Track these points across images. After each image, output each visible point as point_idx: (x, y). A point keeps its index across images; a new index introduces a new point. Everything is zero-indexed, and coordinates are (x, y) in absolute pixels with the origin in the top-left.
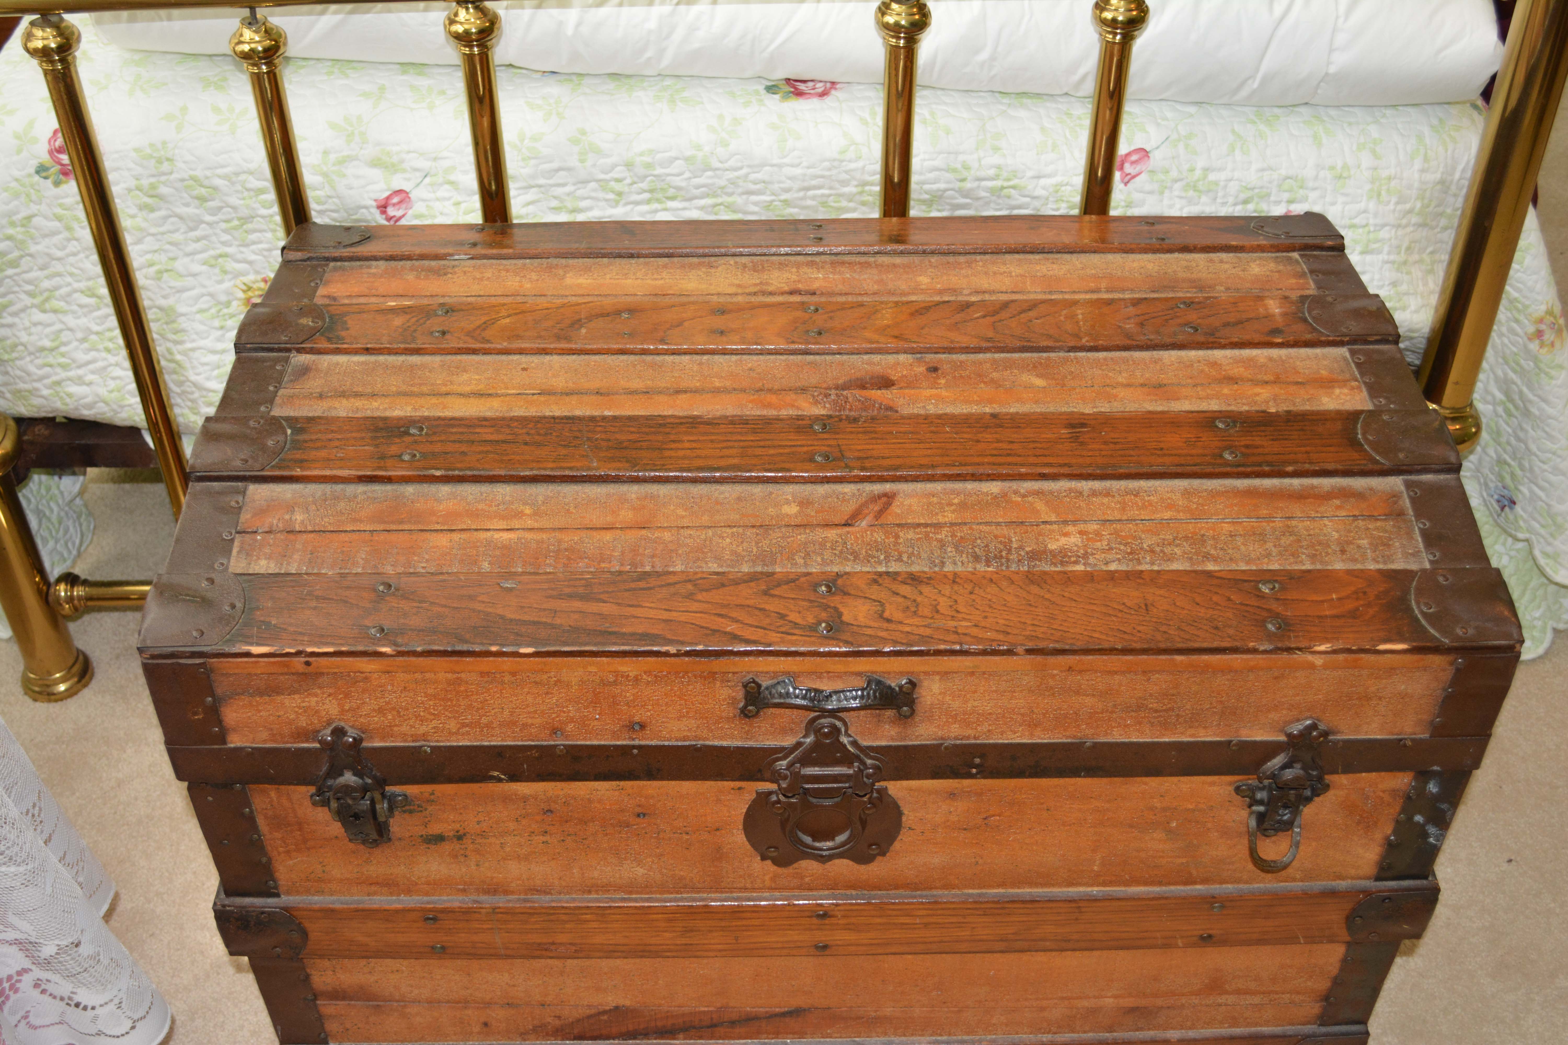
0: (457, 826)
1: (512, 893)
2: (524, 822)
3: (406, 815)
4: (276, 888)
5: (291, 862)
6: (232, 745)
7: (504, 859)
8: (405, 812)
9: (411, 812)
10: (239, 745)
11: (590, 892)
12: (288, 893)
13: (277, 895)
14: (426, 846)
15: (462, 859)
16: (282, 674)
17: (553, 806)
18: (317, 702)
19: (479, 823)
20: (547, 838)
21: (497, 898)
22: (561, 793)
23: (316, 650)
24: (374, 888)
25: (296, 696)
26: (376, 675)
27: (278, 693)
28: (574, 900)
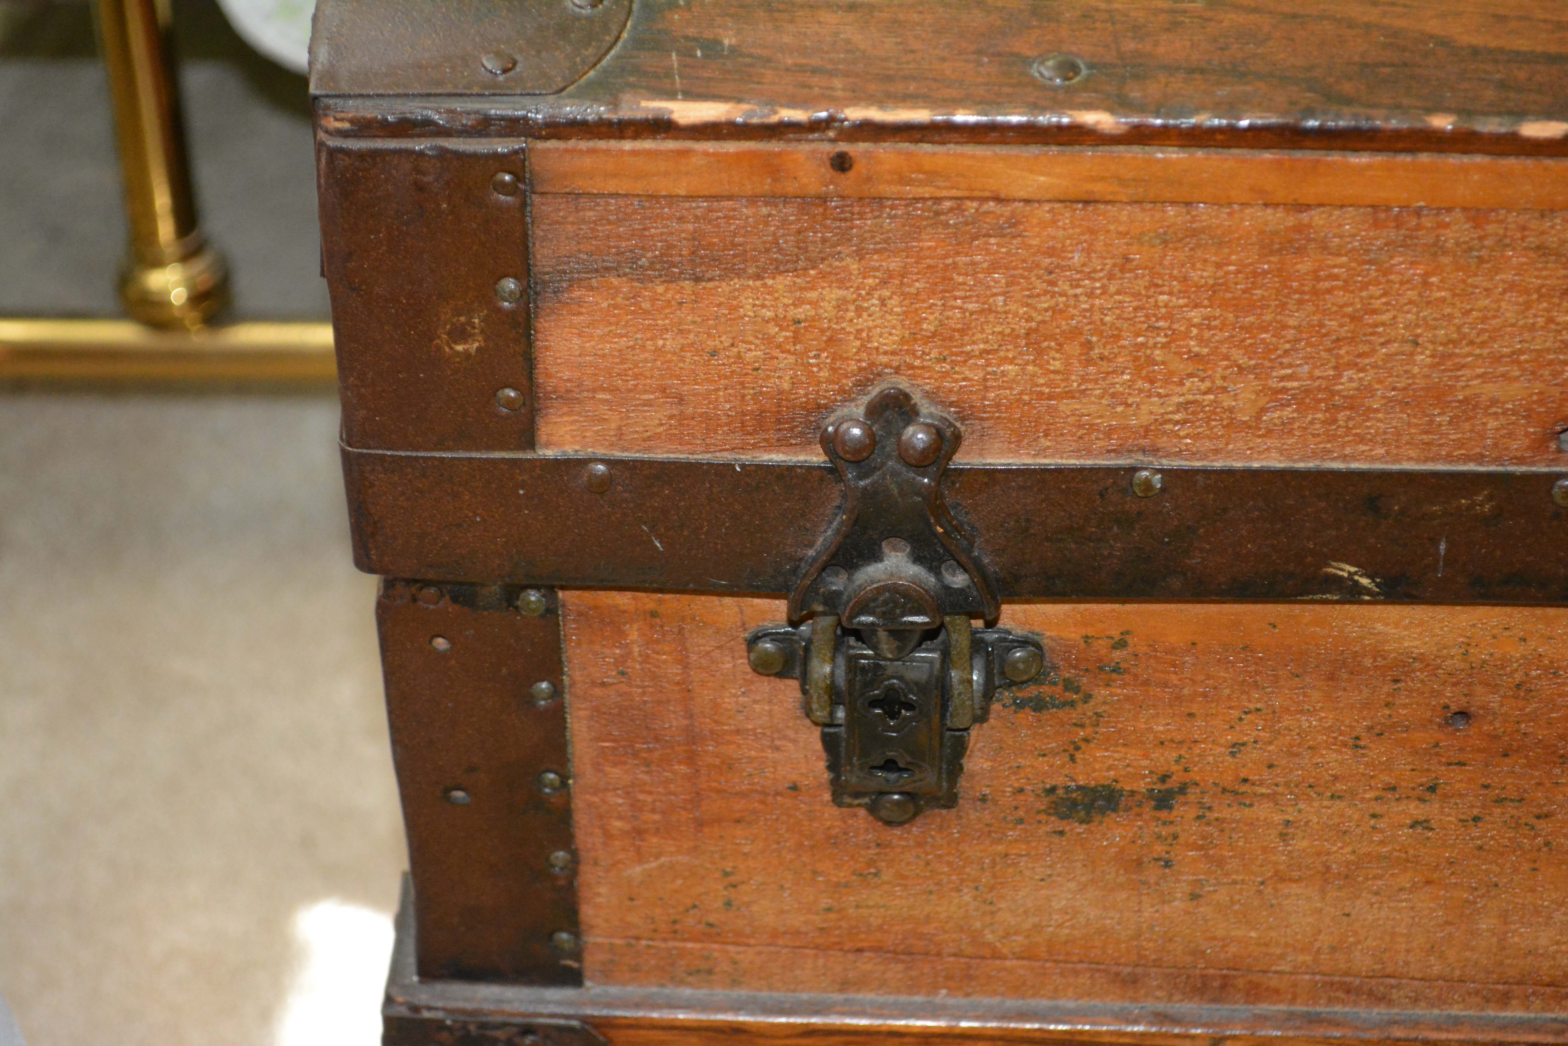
0: (1165, 759)
1: (1275, 994)
2: (1377, 751)
3: (1028, 716)
4: (578, 955)
5: (636, 871)
6: (550, 453)
7: (1281, 878)
8: (1020, 705)
9: (1039, 705)
10: (570, 449)
11: (1504, 1000)
12: (607, 975)
13: (574, 978)
14: (1056, 823)
15: (1152, 874)
16: (753, 199)
17: (1483, 697)
18: (842, 304)
19: (1236, 748)
20: (1431, 810)
21: (1223, 1010)
22: (1517, 652)
23: (876, 114)
24: (867, 964)
25: (781, 282)
26: (1044, 212)
27: (730, 272)
28: (1457, 1023)
